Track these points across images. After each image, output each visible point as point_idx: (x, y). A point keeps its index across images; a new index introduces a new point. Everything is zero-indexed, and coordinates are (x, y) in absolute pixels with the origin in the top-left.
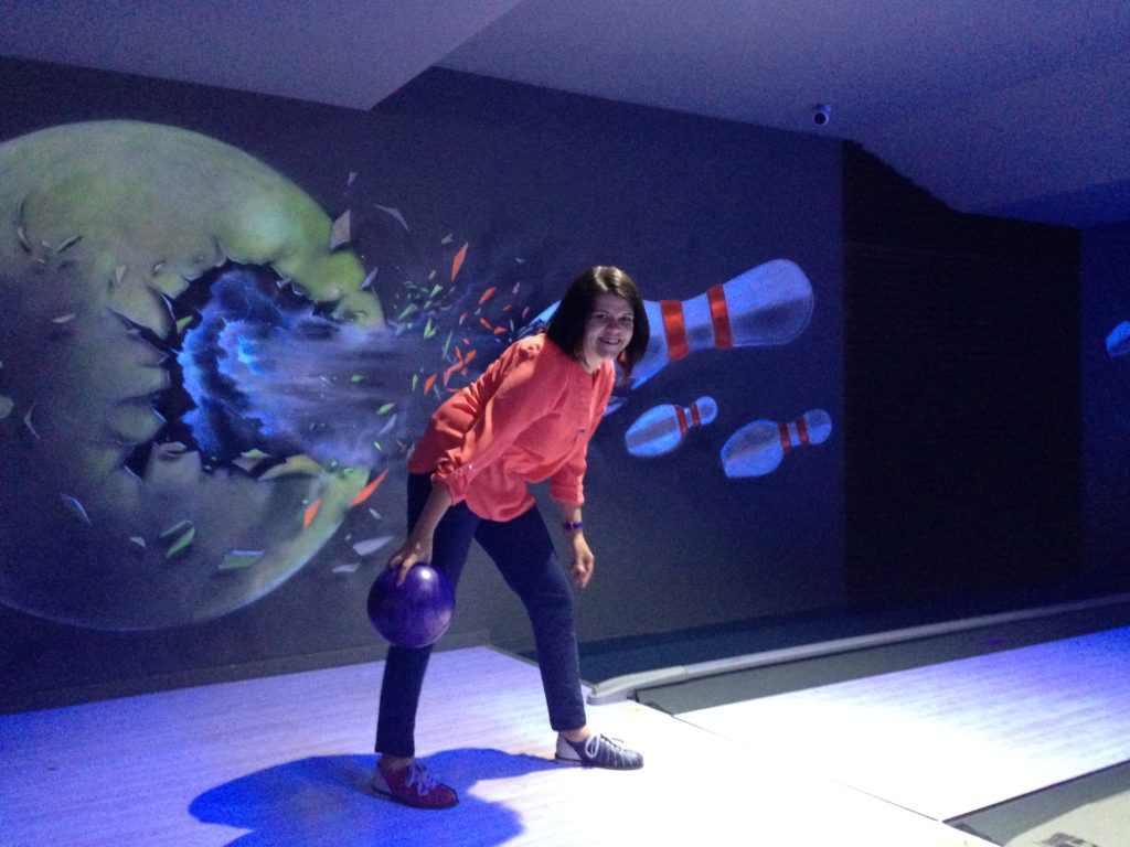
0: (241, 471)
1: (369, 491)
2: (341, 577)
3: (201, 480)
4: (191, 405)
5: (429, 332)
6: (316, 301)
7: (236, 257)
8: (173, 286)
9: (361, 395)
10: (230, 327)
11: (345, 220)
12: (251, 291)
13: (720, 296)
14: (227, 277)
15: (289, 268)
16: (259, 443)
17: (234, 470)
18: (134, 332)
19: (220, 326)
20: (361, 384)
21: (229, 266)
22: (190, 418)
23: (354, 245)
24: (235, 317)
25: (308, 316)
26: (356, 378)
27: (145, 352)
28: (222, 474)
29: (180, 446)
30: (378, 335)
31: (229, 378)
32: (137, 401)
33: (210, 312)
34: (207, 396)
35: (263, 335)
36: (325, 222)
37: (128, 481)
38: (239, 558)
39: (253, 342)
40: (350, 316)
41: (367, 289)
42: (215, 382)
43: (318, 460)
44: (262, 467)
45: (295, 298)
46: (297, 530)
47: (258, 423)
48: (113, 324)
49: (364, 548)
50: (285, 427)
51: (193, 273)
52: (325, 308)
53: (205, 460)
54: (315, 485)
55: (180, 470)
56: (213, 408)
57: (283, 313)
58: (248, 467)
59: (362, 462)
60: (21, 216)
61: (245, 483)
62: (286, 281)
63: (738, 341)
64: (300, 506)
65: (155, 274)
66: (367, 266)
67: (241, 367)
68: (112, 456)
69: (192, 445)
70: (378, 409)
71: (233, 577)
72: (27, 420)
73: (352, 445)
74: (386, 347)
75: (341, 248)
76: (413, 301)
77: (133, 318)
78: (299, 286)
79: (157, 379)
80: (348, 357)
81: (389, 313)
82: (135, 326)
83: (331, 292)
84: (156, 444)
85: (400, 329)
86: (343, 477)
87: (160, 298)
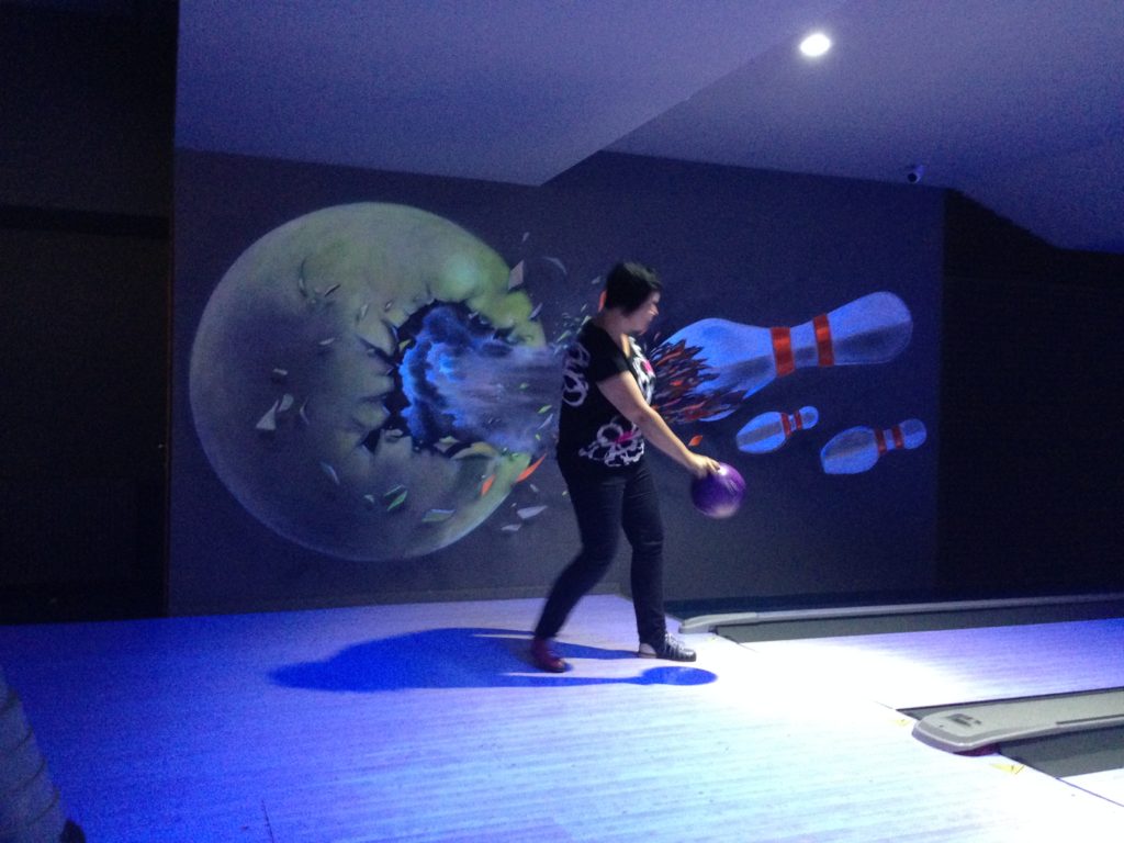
0: (441, 452)
1: (531, 470)
2: (508, 534)
3: (412, 457)
4: (407, 404)
6: (496, 328)
7: (442, 297)
8: (398, 318)
9: (527, 399)
10: (436, 348)
11: (520, 268)
12: (451, 322)
13: (825, 323)
14: (435, 311)
15: (478, 305)
16: (454, 433)
17: (434, 451)
18: (372, 351)
19: (428, 347)
20: (527, 391)
21: (436, 304)
22: (406, 412)
23: (526, 286)
24: (438, 340)
25: (491, 339)
26: (523, 386)
27: (377, 365)
28: (426, 454)
29: (399, 432)
30: (541, 354)
31: (432, 384)
32: (371, 400)
33: (422, 337)
34: (419, 397)
35: (458, 353)
36: (504, 270)
37: (364, 455)
38: (438, 514)
39: (451, 359)
40: (520, 339)
41: (534, 319)
42: (425, 388)
43: (493, 445)
44: (453, 450)
45: (481, 326)
46: (477, 496)
47: (452, 417)
48: (358, 347)
49: (525, 513)
50: (470, 421)
51: (412, 309)
52: (503, 333)
53: (415, 442)
54: (490, 465)
55: (398, 449)
56: (422, 405)
57: (472, 338)
58: (444, 449)
59: (525, 450)
60: (302, 271)
61: (440, 461)
62: (476, 314)
63: (840, 360)
64: (480, 479)
65: (387, 310)
66: (535, 303)
67: (441, 376)
68: (354, 438)
69: (406, 432)
70: (539, 410)
71: (432, 528)
72: (302, 410)
73: (518, 437)
74: (546, 361)
75: (516, 289)
76: (568, 328)
77: (372, 340)
78: (485, 318)
79: (385, 384)
80: (517, 370)
81: (550, 337)
82: (372, 347)
83: (507, 321)
84: (383, 430)
85: (558, 349)
86: (511, 460)
87: (389, 327)
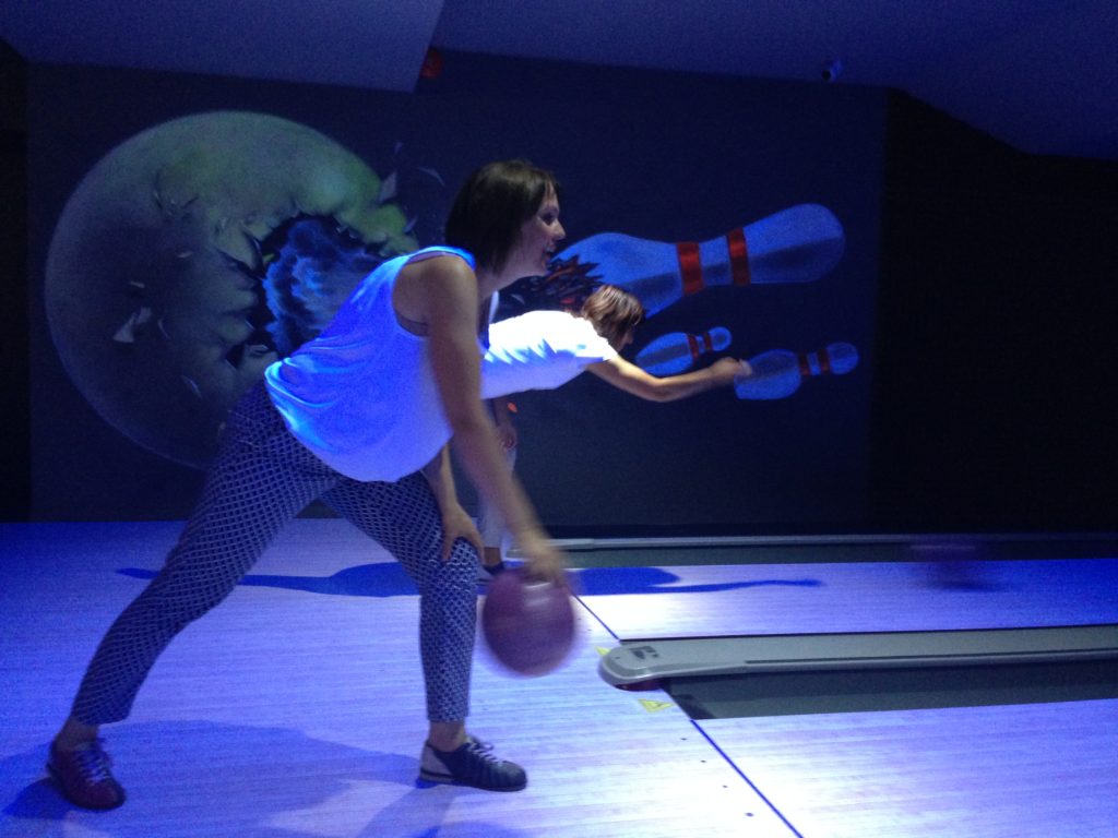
4: (271, 318)
6: (367, 242)
7: (308, 210)
8: (260, 231)
10: (301, 262)
12: (318, 235)
13: (741, 238)
14: (300, 225)
15: (348, 217)
18: (233, 264)
19: (294, 261)
21: (302, 216)
22: (271, 327)
23: (399, 199)
24: (304, 254)
25: (362, 254)
27: (239, 279)
29: (264, 347)
31: (298, 299)
32: (236, 314)
33: (287, 250)
34: (284, 312)
35: (326, 267)
36: (374, 183)
37: (228, 371)
39: (319, 273)
41: (408, 234)
42: (290, 302)
45: (351, 239)
48: (219, 259)
51: (275, 222)
52: (375, 248)
56: (288, 322)
57: (341, 253)
60: (157, 183)
62: (345, 227)
63: (757, 278)
65: (248, 223)
66: (409, 215)
67: (309, 292)
68: (216, 352)
72: (160, 324)
77: (234, 254)
78: (356, 232)
79: (247, 298)
82: (234, 260)
83: (380, 235)
84: (247, 345)
87: (251, 240)
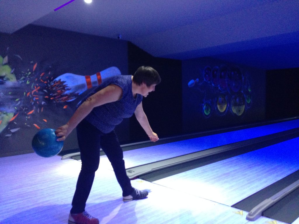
1: (14, 118)
2: (8, 137)
5: (28, 83)
11: (6, 58)
13: (99, 74)
20: (11, 95)
23: (9, 63)
30: (15, 83)
36: (2, 58)
40: (8, 79)
41: (12, 73)
43: (1, 111)
49: (13, 131)
52: (2, 78)
54: (1, 117)
59: (12, 112)
66: (12, 68)
70: (16, 100)
73: (9, 108)
74: (17, 86)
75: (5, 64)
76: (24, 76)
80: (7, 88)
81: (18, 79)
83: (3, 74)
85: (20, 82)
86: (7, 115)
